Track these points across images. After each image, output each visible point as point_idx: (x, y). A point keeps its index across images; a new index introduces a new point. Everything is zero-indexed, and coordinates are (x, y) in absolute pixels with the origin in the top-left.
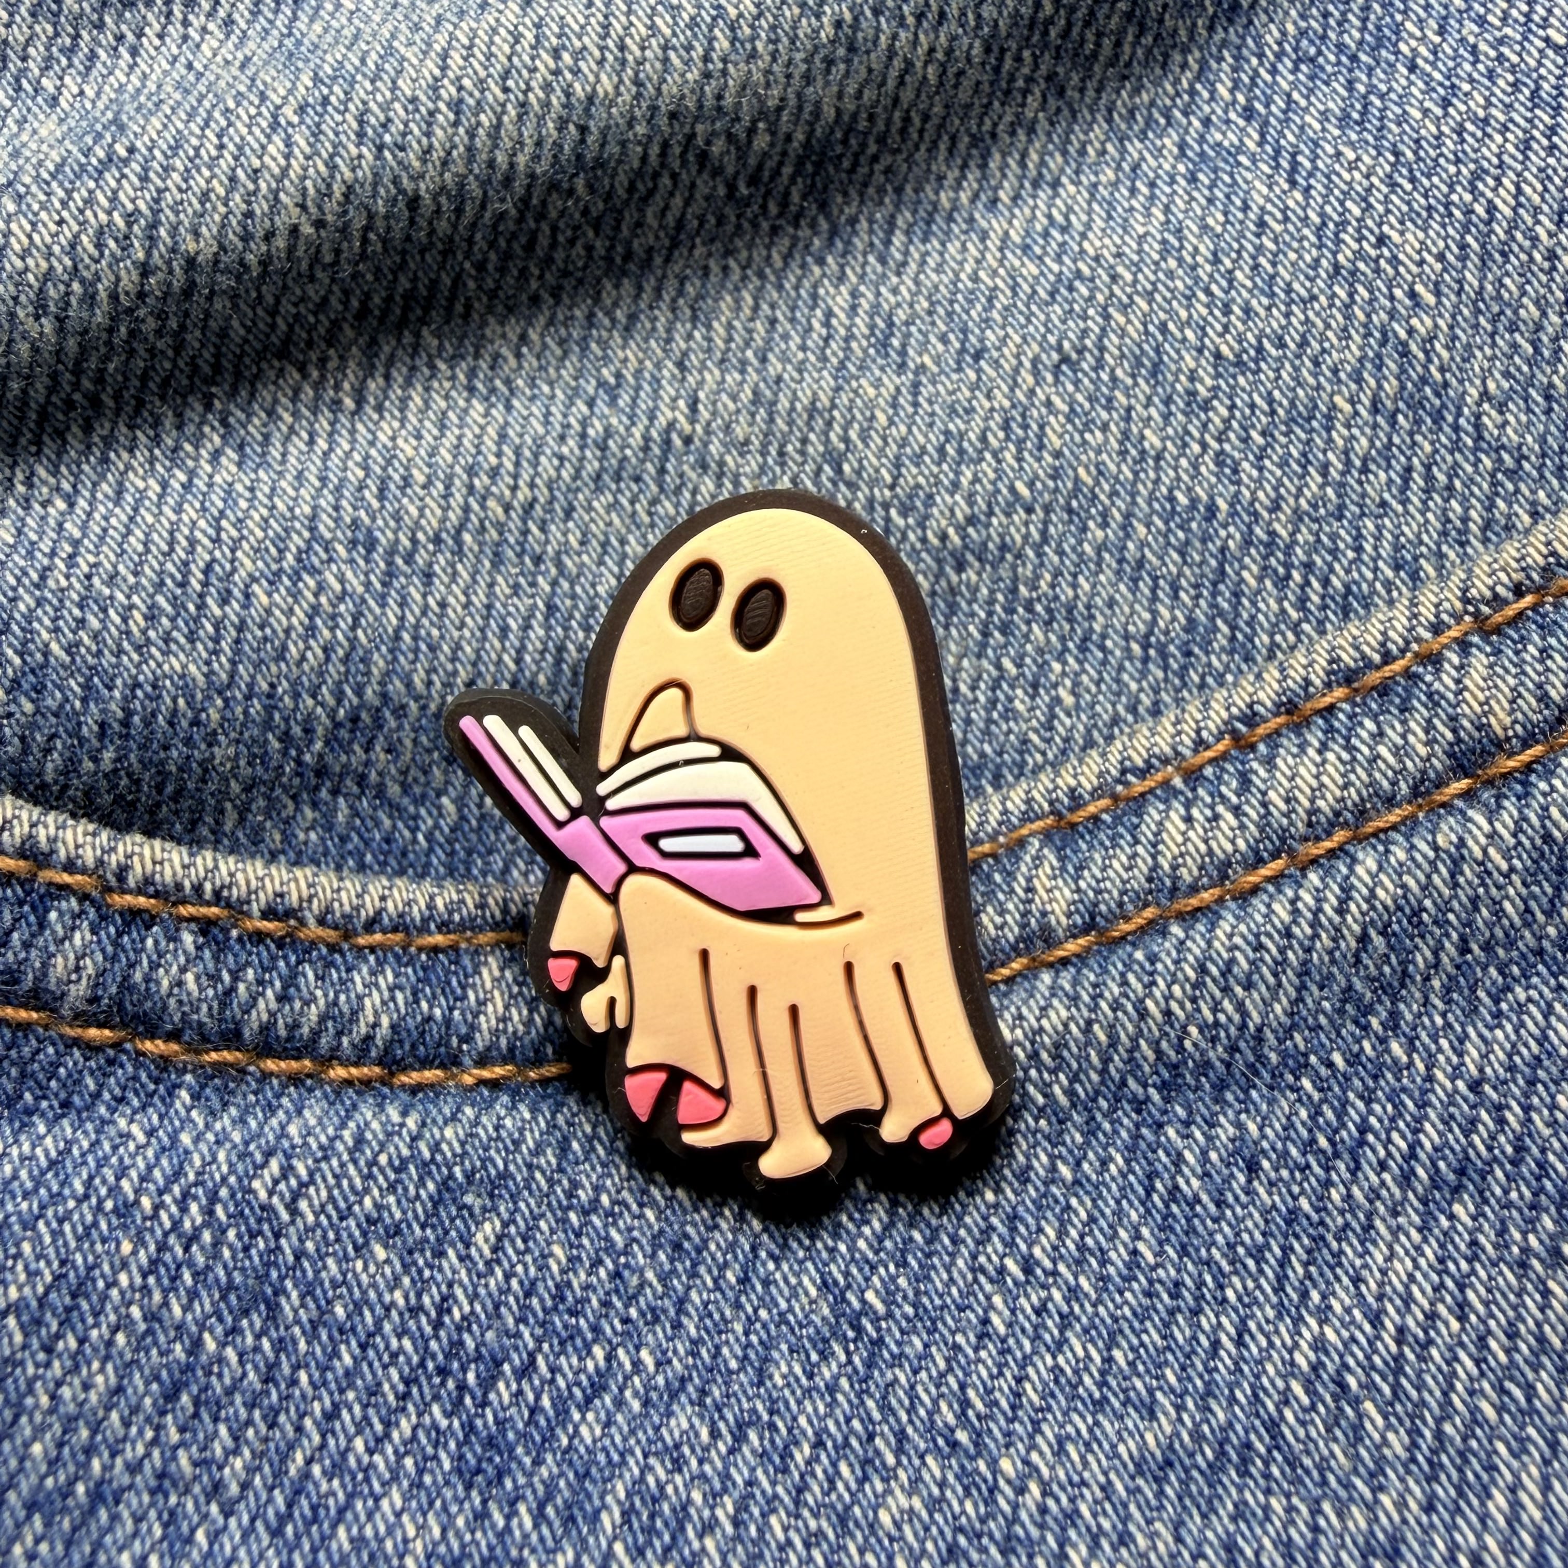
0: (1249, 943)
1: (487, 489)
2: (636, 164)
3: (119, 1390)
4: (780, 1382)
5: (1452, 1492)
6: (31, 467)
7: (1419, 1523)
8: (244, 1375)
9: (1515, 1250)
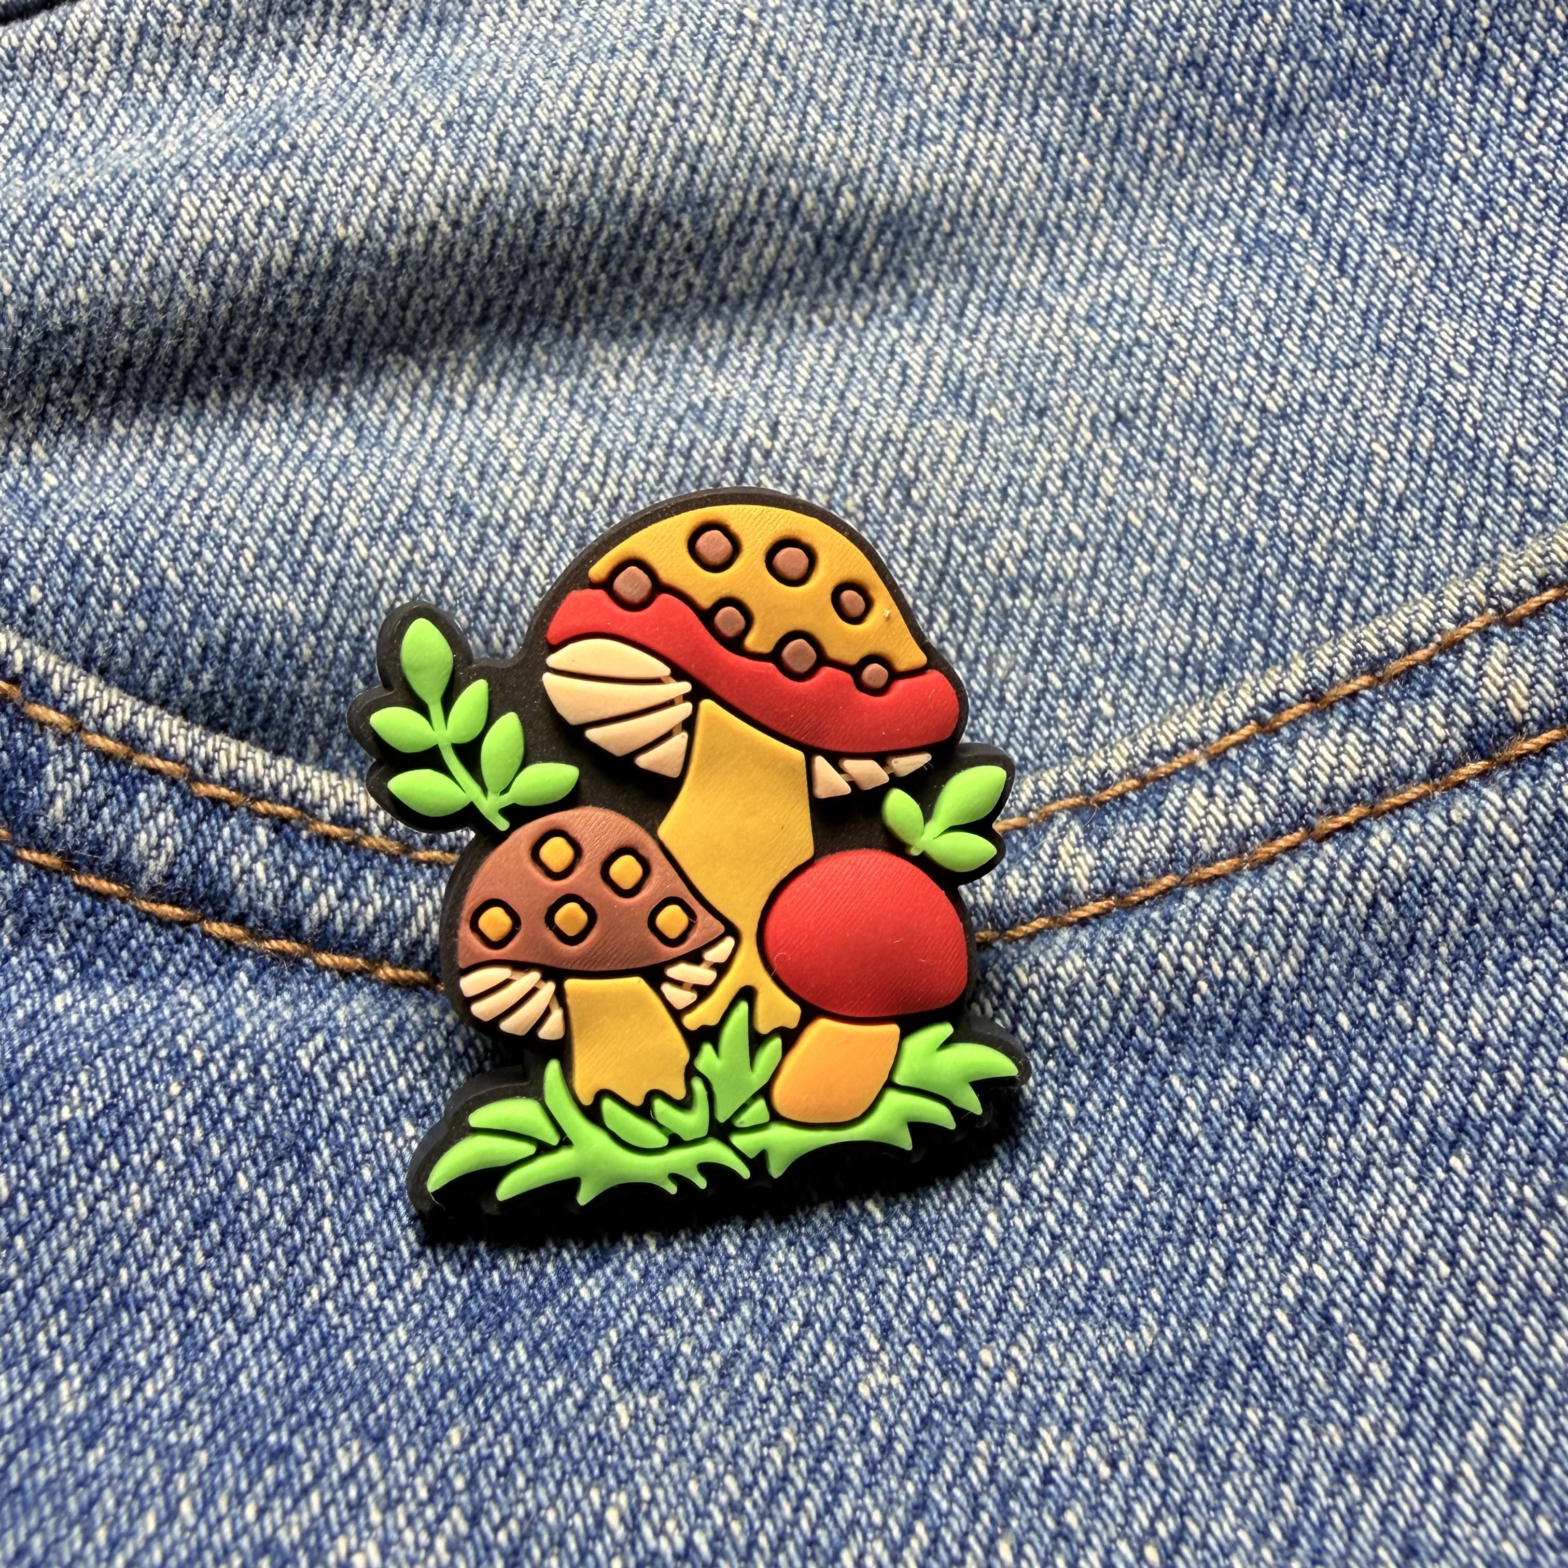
0: (1261, 905)
1: (578, 482)
2: (737, 207)
5: (1432, 1422)
6: (171, 425)
7: (1395, 1444)
9: (1510, 1201)
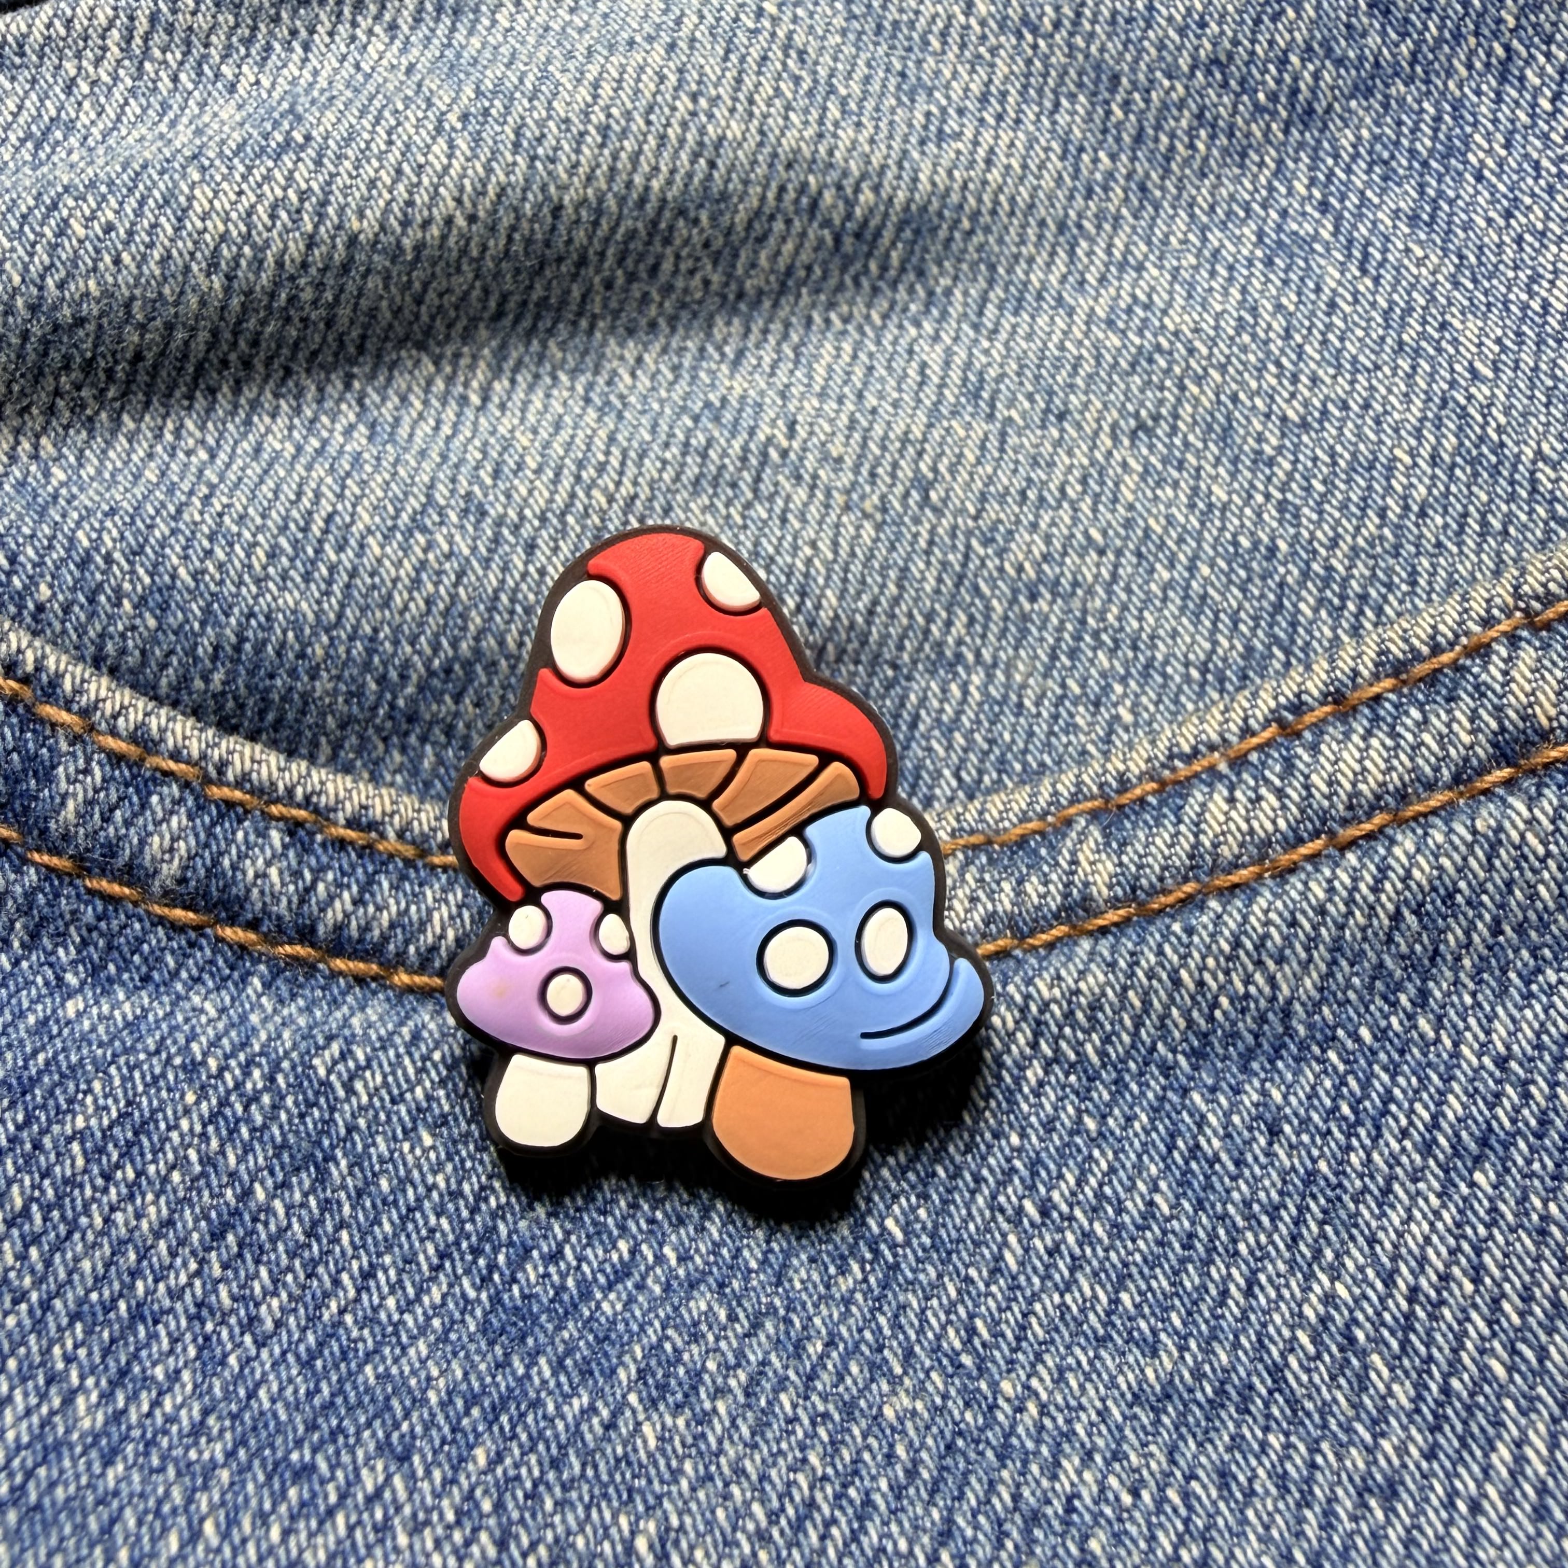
0: (1283, 919)
2: (756, 203)
3: (170, 1223)
4: (798, 1286)
5: (1456, 1444)
8: (289, 1226)
9: (1535, 1217)
